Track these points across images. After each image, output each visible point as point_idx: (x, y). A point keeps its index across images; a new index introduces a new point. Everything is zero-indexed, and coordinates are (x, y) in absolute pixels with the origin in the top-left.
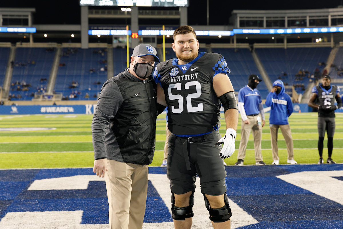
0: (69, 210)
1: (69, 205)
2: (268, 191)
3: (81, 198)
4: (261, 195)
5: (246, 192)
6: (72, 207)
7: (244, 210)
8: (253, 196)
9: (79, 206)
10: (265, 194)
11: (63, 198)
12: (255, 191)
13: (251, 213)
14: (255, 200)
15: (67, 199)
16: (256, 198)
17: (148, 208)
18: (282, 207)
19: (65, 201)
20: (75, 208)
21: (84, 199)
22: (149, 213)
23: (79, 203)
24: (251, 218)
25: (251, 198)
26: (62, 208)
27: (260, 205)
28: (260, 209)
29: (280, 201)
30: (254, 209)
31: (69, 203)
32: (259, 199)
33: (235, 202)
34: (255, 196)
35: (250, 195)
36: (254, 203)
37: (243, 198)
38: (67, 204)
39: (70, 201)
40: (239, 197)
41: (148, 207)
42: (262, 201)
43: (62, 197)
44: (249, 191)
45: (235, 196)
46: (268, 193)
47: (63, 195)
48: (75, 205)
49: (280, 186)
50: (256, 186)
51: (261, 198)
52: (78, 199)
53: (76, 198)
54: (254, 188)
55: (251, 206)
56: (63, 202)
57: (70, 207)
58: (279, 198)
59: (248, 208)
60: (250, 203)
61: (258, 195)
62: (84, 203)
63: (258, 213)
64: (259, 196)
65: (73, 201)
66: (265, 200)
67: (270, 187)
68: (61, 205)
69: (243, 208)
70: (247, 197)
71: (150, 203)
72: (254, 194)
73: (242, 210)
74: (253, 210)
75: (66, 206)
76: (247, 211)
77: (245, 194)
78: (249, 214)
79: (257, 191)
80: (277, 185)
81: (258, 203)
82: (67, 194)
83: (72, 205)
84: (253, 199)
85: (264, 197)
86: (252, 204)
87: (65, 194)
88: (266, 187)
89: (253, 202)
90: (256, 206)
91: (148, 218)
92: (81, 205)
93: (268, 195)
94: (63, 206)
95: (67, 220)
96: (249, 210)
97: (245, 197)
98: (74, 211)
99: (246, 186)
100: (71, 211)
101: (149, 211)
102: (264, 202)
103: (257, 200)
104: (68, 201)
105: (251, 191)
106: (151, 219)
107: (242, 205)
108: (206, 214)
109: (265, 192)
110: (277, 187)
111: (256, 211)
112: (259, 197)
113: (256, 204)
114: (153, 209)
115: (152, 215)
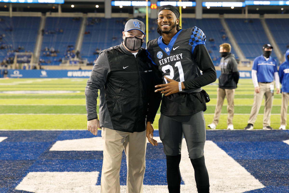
0: (86, 171)
1: (86, 166)
2: (274, 156)
3: (98, 159)
4: (268, 159)
5: (254, 156)
6: (89, 168)
7: (251, 174)
8: (260, 160)
9: (96, 167)
10: (272, 158)
11: (82, 159)
12: (262, 155)
13: (258, 177)
14: (262, 164)
15: (85, 160)
16: (263, 162)
17: (160, 171)
18: (288, 172)
19: (83, 161)
20: (92, 169)
21: (101, 160)
22: (160, 175)
23: (96, 164)
24: (257, 182)
25: (259, 162)
26: (79, 168)
27: (267, 170)
28: (267, 174)
29: (286, 166)
30: (261, 173)
31: (87, 164)
32: (266, 164)
33: (243, 166)
34: (262, 160)
35: (257, 160)
36: (262, 168)
37: (251, 162)
38: (84, 165)
39: (87, 162)
40: (247, 161)
41: (160, 169)
42: (269, 165)
43: (80, 158)
44: (257, 155)
45: (243, 160)
46: (274, 157)
47: (81, 156)
48: (92, 166)
49: (286, 150)
50: (264, 150)
51: (268, 162)
52: (95, 161)
53: (93, 159)
54: (261, 153)
55: (258, 171)
56: (81, 163)
57: (87, 168)
58: (285, 163)
59: (255, 173)
60: (258, 167)
61: (265, 160)
62: (100, 164)
63: (264, 178)
64: (267, 160)
65: (90, 162)
66: (272, 164)
67: (277, 152)
68: (80, 165)
69: (251, 172)
70: (255, 161)
71: (163, 166)
72: (262, 158)
73: (249, 174)
74: (260, 175)
75: (83, 167)
76: (255, 175)
77: (253, 158)
78: (256, 179)
79: (264, 155)
80: (283, 150)
81: (265, 167)
82: (86, 155)
83: (89, 166)
84: (261, 164)
85: (271, 162)
86: (259, 168)
87: (84, 155)
88: (273, 152)
89: (260, 166)
90: (263, 170)
91: (159, 180)
92: (97, 167)
93: (274, 159)
94: (81, 167)
95: (84, 180)
96: (256, 174)
97: (253, 161)
98: (91, 172)
99: (254, 150)
100: (88, 171)
101: (161, 173)
102: (271, 166)
103: (264, 165)
104: (85, 162)
105: (259, 156)
106: (163, 181)
107: (249, 169)
108: (215, 177)
109: (272, 156)
110: (284, 151)
111: (263, 175)
112: (266, 162)
113: (263, 169)
114: (165, 172)
115: (163, 177)
